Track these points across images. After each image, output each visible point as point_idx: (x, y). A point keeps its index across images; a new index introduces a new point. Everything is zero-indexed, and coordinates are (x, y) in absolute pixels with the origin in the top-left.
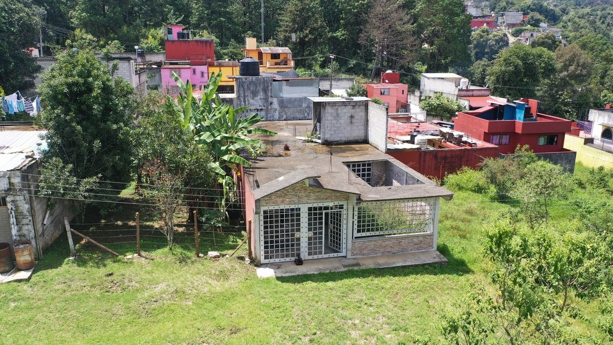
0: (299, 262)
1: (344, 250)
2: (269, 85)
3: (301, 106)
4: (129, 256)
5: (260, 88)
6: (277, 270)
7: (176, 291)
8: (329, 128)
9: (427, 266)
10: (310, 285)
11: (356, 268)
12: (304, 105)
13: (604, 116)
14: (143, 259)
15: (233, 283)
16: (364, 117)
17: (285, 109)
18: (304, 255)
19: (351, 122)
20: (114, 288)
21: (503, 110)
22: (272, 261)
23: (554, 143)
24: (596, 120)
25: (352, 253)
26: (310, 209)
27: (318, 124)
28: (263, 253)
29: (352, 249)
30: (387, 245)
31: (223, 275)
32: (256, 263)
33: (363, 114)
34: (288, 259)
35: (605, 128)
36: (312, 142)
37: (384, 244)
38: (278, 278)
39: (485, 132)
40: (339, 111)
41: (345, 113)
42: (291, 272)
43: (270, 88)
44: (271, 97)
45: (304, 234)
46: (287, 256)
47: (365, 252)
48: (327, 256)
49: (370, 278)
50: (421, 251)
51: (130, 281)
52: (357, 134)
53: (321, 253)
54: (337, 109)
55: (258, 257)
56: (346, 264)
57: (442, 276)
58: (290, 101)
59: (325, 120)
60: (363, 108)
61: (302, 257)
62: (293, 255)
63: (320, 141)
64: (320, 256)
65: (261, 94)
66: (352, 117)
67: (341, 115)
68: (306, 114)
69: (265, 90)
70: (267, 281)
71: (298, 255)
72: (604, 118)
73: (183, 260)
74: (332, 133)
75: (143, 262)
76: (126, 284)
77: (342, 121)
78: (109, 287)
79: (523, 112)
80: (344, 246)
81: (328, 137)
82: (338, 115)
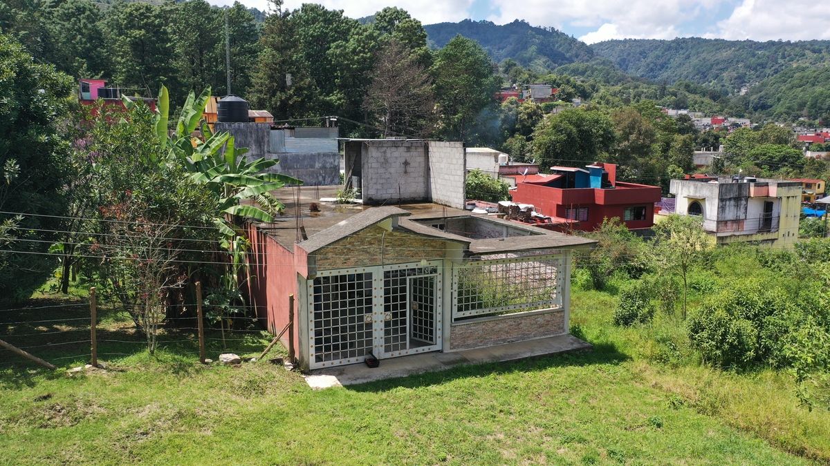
0: (373, 363)
1: (439, 341)
2: (266, 134)
3: (312, 166)
4: (77, 368)
5: (252, 139)
6: (340, 377)
7: (180, 415)
8: (374, 181)
9: (566, 355)
10: (402, 392)
11: (465, 365)
12: (317, 165)
13: (689, 187)
14: (104, 372)
15: (273, 399)
16: (423, 165)
17: (290, 171)
18: (379, 351)
19: (406, 172)
20: (58, 419)
22: (328, 364)
23: (642, 218)
24: (680, 192)
25: (451, 344)
26: (387, 274)
27: (355, 179)
28: (312, 351)
29: (451, 338)
30: (501, 330)
31: (254, 388)
32: (301, 367)
33: (422, 159)
34: (353, 360)
35: (691, 201)
36: (348, 203)
37: (497, 328)
38: (349, 387)
39: (558, 205)
40: (388, 155)
41: (396, 158)
42: (365, 378)
43: (266, 139)
44: (269, 152)
45: (378, 316)
46: (353, 354)
47: (470, 342)
48: (413, 351)
49: (492, 376)
50: (549, 336)
51: (88, 404)
52: (413, 188)
53: (404, 347)
54: (385, 152)
55: (306, 359)
56: (445, 360)
57: (592, 367)
58: (297, 158)
59: (368, 168)
60: (421, 150)
61: (375, 354)
62: (361, 353)
63: (361, 201)
64: (403, 352)
65: (254, 147)
66: (406, 163)
67: (389, 160)
69: (260, 143)
70: (330, 392)
71: (370, 352)
72: (689, 190)
73: (180, 369)
74: (379, 187)
75: (105, 376)
76: (81, 410)
77: (392, 170)
79: (600, 178)
80: (439, 333)
81: (372, 193)
82: (386, 161)
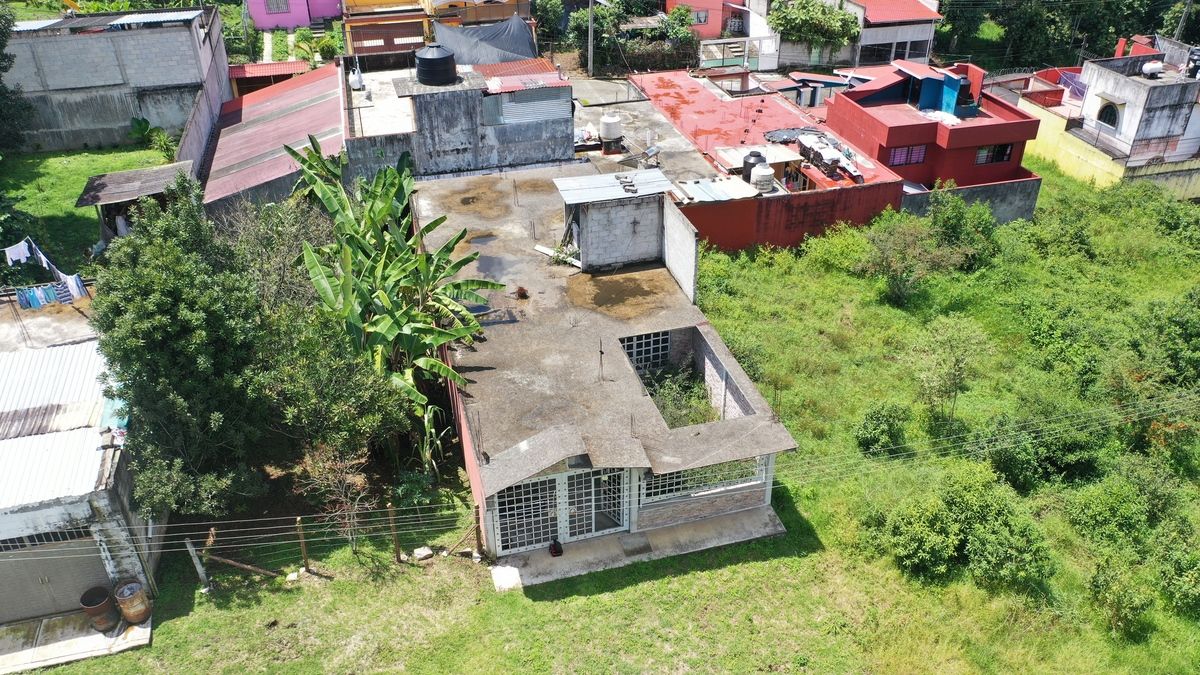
0: (556, 550)
1: (626, 524)
2: (477, 103)
3: (538, 137)
4: (292, 575)
5: (460, 111)
6: (523, 570)
7: (379, 650)
8: (595, 246)
9: (753, 545)
10: (577, 602)
11: (644, 558)
12: (545, 135)
13: (1107, 80)
14: (316, 578)
15: (460, 613)
16: (656, 221)
17: (510, 145)
18: (564, 535)
19: (634, 232)
20: (285, 652)
21: (920, 88)
22: (514, 551)
23: (1006, 158)
24: (1093, 84)
25: (639, 525)
26: (570, 478)
27: (575, 227)
28: (499, 543)
29: (638, 520)
30: (693, 508)
31: (444, 597)
32: (490, 559)
33: (655, 216)
34: (538, 546)
35: (1106, 102)
36: (565, 263)
37: (688, 508)
38: (527, 591)
39: (881, 145)
40: (613, 216)
41: (623, 218)
42: (546, 574)
43: (478, 109)
44: (483, 125)
45: (563, 511)
46: (538, 541)
47: (659, 521)
48: (600, 533)
49: (666, 580)
51: (307, 635)
52: (644, 248)
53: (589, 531)
54: (608, 213)
55: (493, 550)
56: (629, 548)
57: (775, 562)
58: (519, 129)
59: (588, 233)
60: (656, 205)
61: (561, 540)
62: (545, 540)
63: (578, 263)
64: (589, 535)
65: (463, 120)
66: (635, 223)
67: (614, 222)
68: (549, 151)
69: (470, 114)
70: (508, 598)
71: (555, 539)
73: (378, 574)
74: (601, 251)
75: (317, 585)
76: (302, 643)
77: (618, 232)
78: (278, 650)
79: (956, 94)
80: (626, 517)
81: (595, 259)
82: (610, 222)
